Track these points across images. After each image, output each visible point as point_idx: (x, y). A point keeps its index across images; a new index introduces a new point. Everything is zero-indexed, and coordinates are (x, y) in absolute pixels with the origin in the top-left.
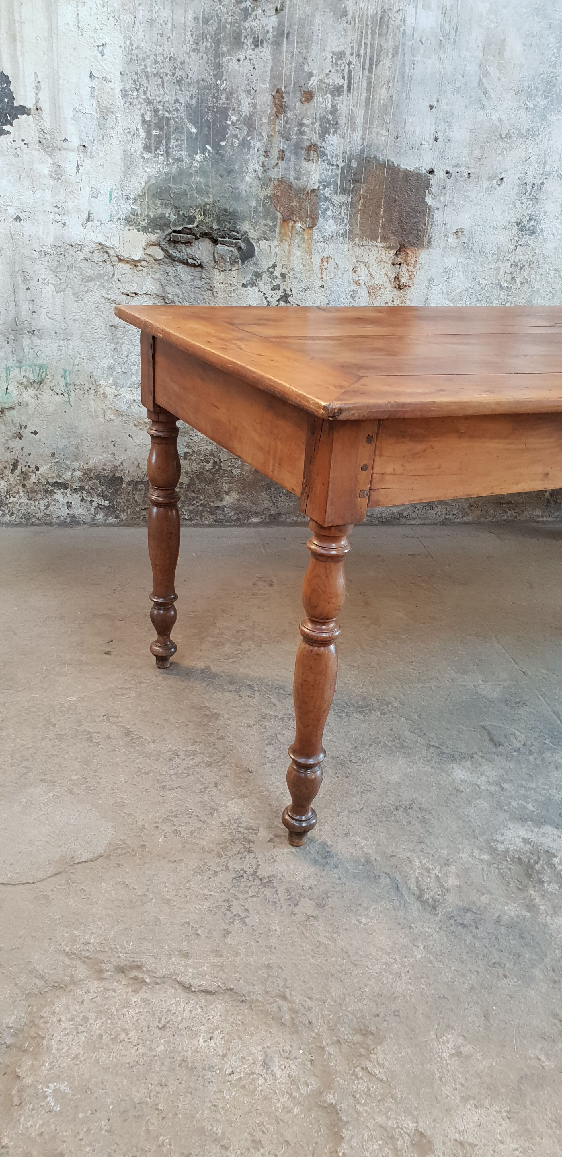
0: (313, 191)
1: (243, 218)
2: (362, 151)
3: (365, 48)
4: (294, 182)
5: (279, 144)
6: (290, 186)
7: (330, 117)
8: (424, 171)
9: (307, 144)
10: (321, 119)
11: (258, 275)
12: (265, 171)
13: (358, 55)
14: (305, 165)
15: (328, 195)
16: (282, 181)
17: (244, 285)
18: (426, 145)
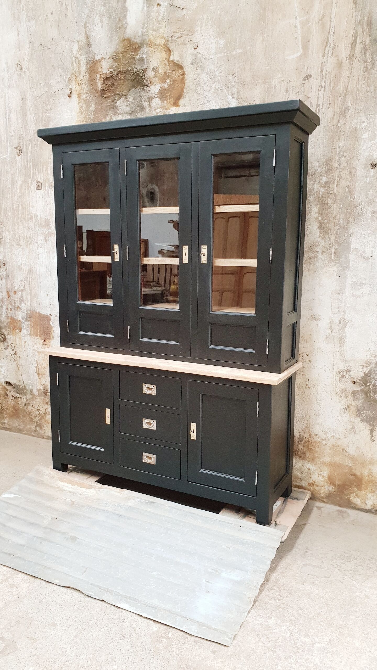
0: (20, 320)
1: (3, 328)
2: (31, 308)
3: (28, 279)
4: (15, 318)
5: (10, 307)
6: (14, 319)
7: (21, 298)
8: (48, 314)
9: (16, 306)
10: (19, 299)
11: (8, 346)
12: (7, 314)
13: (26, 281)
14: (17, 312)
15: (23, 322)
16: (11, 317)
17: (5, 349)
18: (48, 307)
